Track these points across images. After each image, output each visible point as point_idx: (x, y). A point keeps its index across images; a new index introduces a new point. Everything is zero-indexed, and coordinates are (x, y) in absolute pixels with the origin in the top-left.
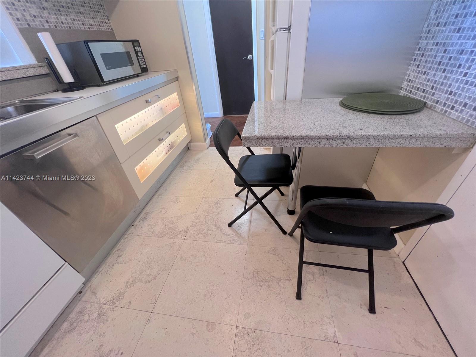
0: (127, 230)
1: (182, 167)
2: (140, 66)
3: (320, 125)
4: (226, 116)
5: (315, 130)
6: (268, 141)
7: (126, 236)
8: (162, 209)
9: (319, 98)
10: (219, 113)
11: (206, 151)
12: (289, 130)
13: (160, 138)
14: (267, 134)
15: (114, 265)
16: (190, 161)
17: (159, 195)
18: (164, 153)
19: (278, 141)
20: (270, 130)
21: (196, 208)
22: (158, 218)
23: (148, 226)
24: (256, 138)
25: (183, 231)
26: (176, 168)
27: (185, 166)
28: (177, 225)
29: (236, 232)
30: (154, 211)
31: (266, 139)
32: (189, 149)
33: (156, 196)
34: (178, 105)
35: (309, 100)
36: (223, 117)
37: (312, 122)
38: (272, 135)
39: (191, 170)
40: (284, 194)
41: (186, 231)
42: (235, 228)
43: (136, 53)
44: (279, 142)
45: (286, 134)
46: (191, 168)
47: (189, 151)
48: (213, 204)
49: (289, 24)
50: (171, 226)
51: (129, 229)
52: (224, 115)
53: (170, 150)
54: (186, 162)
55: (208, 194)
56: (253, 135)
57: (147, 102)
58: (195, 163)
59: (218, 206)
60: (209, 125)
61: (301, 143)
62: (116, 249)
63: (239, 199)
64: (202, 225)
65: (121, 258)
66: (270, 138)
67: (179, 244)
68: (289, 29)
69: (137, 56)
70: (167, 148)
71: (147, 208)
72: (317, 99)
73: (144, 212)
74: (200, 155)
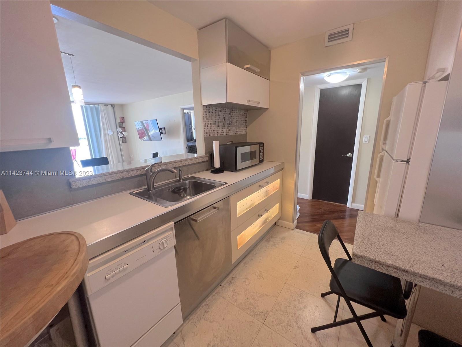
0: (215, 288)
1: (268, 241)
2: (260, 159)
3: (452, 268)
4: (314, 200)
5: (446, 274)
6: (382, 266)
7: (214, 294)
8: (247, 279)
9: (444, 227)
10: (308, 195)
11: (292, 232)
12: (409, 263)
13: (260, 214)
14: (382, 260)
15: (201, 319)
16: (276, 238)
17: (245, 263)
18: (258, 227)
19: (395, 270)
20: (385, 255)
21: (278, 292)
22: (241, 288)
23: (233, 292)
24: (369, 259)
25: (263, 313)
26: (262, 240)
27: (270, 241)
28: (258, 303)
29: (319, 343)
30: (239, 278)
31: (380, 264)
32: (276, 225)
33: (242, 264)
34: (278, 188)
35: (431, 225)
36: (311, 200)
37: (439, 260)
38: (388, 263)
39: (276, 247)
40: (386, 320)
41: (265, 314)
42: (319, 337)
43: (260, 151)
44: (396, 272)
45: (406, 268)
46: (276, 246)
47: (276, 226)
48: (295, 295)
49: (408, 157)
50: (252, 301)
51: (217, 288)
52: (313, 198)
53: (263, 225)
54: (272, 237)
55: (291, 280)
56: (366, 256)
57: (259, 187)
58: (281, 242)
59: (301, 299)
60: (298, 207)
61: (425, 283)
62: (204, 303)
63: (326, 302)
64: (282, 315)
65: (207, 314)
66: (385, 265)
67: (258, 327)
68: (408, 162)
69: (260, 152)
70: (261, 223)
71: (233, 272)
72: (442, 227)
73: (231, 275)
74: (286, 234)
